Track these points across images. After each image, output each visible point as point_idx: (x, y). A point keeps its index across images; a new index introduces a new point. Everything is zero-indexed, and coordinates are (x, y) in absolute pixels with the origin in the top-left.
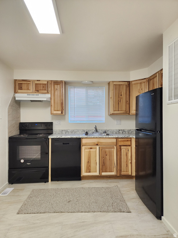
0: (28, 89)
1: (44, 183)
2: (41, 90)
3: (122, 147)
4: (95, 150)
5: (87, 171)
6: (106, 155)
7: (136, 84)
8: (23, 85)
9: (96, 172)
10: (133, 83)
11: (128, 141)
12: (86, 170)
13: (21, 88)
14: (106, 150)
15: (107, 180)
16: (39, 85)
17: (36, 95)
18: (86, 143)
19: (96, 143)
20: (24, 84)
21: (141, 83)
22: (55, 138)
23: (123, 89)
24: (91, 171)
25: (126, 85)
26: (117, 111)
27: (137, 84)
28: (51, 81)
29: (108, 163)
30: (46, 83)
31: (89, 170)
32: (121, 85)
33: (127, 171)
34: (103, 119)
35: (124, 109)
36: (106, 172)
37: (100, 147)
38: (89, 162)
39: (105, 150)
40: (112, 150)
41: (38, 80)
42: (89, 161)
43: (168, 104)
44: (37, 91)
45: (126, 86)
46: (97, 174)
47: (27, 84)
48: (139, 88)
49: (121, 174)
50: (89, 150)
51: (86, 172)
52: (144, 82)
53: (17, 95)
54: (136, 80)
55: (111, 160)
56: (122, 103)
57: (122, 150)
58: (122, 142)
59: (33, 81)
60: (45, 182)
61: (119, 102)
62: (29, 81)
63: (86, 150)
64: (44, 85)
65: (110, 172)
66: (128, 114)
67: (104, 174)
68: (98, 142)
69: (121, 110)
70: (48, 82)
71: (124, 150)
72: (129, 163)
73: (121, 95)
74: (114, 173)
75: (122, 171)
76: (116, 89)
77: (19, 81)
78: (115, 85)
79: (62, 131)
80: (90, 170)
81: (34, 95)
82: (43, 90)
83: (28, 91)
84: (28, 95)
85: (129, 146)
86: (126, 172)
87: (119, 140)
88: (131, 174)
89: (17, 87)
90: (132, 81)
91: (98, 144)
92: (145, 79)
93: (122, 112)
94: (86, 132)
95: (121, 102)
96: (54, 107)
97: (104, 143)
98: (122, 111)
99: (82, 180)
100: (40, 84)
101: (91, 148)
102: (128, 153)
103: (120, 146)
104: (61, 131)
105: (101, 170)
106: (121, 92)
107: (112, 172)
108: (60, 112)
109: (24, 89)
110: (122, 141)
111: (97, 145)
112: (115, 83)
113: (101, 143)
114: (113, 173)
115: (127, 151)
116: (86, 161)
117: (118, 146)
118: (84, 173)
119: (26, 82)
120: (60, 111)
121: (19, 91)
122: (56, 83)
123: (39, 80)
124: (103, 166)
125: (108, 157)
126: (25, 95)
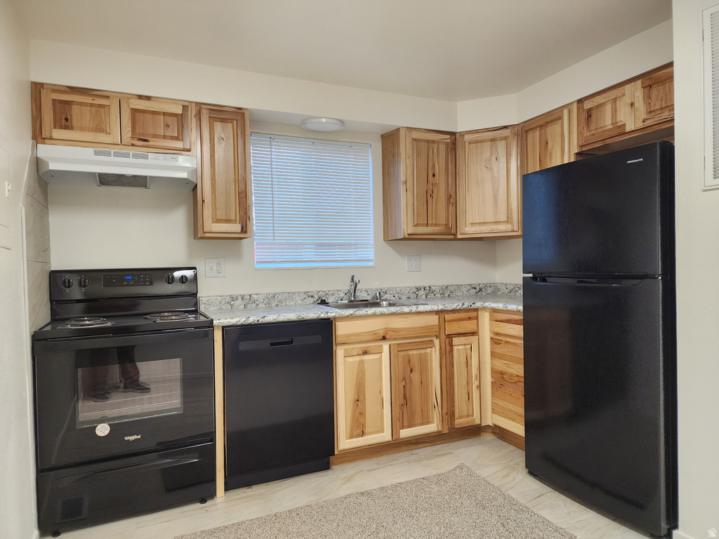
0: (99, 129)
1: (198, 505)
2: (155, 136)
3: (456, 340)
4: (378, 356)
5: (355, 433)
6: (411, 371)
7: (477, 142)
8: (75, 108)
9: (382, 431)
10: (467, 137)
11: (470, 318)
12: (352, 430)
13: (64, 121)
14: (411, 352)
15: (411, 452)
16: (149, 116)
17: (135, 156)
18: (349, 335)
19: (382, 334)
20: (81, 104)
21: (493, 140)
22: (239, 323)
23: (438, 157)
24: (366, 431)
25: (447, 144)
26: (422, 225)
27: (482, 141)
28: (198, 104)
29: (416, 396)
30: (179, 110)
31: (359, 429)
32: (433, 142)
33: (471, 413)
34: (371, 254)
35: (442, 221)
36: (410, 426)
37: (393, 344)
38: (359, 401)
39: (408, 355)
40: (428, 350)
41: (140, 97)
42: (361, 398)
43: (704, 191)
44: (141, 139)
45: (447, 148)
46: (386, 436)
47: (92, 105)
48: (488, 154)
49: (454, 425)
50: (358, 358)
51: (352, 437)
52: (505, 138)
53: (44, 151)
54: (477, 131)
55: (424, 383)
56: (437, 200)
57: (455, 348)
58: (454, 323)
59: (122, 98)
60: (203, 501)
61: (429, 196)
62: (105, 95)
63: (350, 359)
64: (170, 120)
65: (422, 424)
66: (452, 237)
67: (405, 433)
68: (387, 330)
69: (434, 223)
70: (185, 108)
71: (460, 347)
72: (474, 387)
73: (434, 175)
74: (435, 424)
75: (457, 415)
76: (419, 154)
77: (54, 91)
78: (414, 139)
79: (233, 298)
80: (364, 426)
81: (127, 156)
82: (165, 137)
83: (102, 137)
84: (96, 153)
85: (473, 334)
86: (468, 416)
87: (448, 317)
88: (479, 422)
89: (48, 116)
90: (462, 134)
91: (387, 337)
92: (505, 127)
93: (436, 229)
94: (316, 297)
95: (434, 198)
96: (215, 209)
97: (403, 329)
98: (436, 225)
99: (334, 467)
100: (154, 113)
101: (365, 353)
102: (471, 357)
103: (450, 337)
104: (228, 299)
105: (397, 423)
106: (434, 166)
107: (428, 423)
108: (237, 227)
109: (82, 129)
110: (454, 320)
111: (384, 338)
112: (415, 135)
113: (394, 330)
114: (432, 428)
115: (469, 352)
116: (352, 397)
117: (443, 337)
118: (344, 442)
119: (89, 100)
120: (235, 221)
121: (58, 133)
122: (219, 114)
123: (148, 98)
124: (405, 408)
125: (416, 376)
126: (88, 152)
